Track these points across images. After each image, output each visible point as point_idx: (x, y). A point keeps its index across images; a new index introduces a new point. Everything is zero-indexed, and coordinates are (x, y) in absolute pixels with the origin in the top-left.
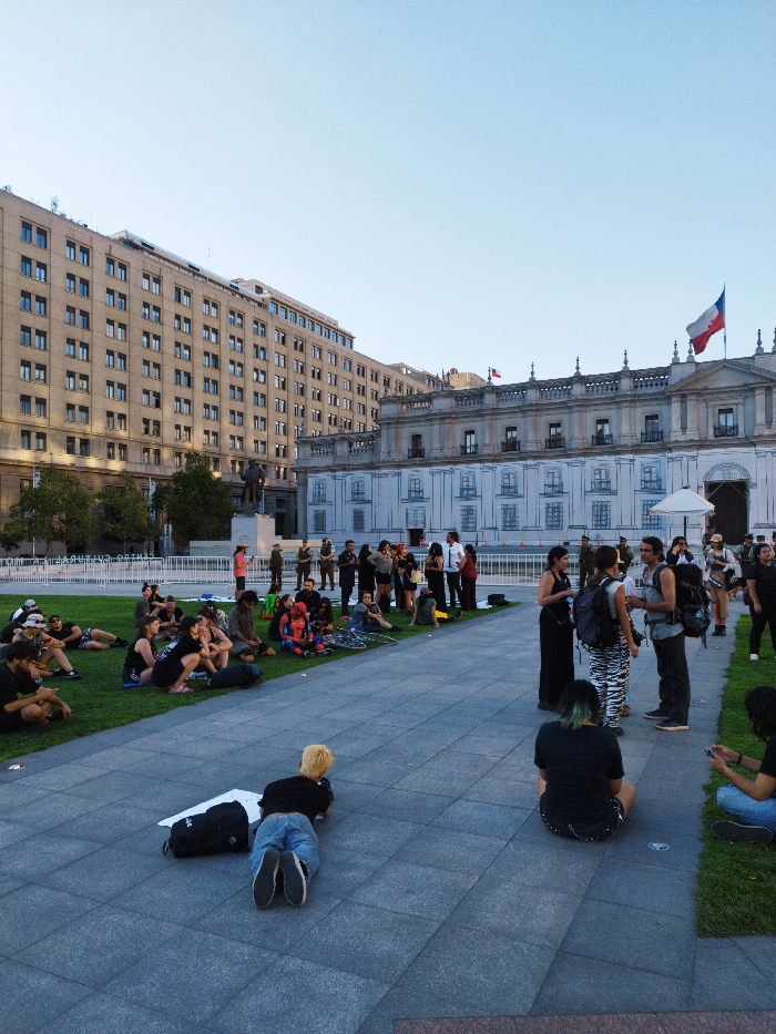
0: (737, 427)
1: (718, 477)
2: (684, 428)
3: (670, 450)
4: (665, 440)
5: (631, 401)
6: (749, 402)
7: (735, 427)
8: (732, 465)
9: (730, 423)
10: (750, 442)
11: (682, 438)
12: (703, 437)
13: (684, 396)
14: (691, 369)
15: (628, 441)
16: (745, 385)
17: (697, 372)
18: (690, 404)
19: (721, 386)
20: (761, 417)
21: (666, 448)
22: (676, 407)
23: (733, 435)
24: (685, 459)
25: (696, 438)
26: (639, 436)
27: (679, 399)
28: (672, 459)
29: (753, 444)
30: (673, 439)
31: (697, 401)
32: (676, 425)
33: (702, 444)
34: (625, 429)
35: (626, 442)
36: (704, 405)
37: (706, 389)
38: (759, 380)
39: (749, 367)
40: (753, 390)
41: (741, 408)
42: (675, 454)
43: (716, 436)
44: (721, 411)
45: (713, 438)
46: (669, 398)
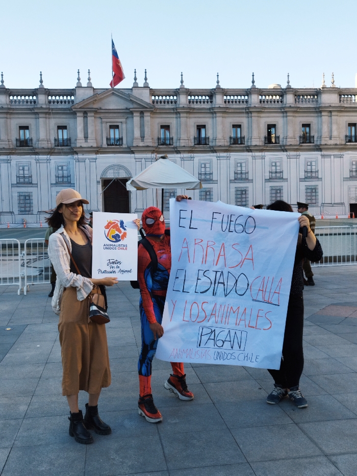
0: (122, 139)
1: (111, 175)
2: (86, 138)
3: (76, 153)
4: (73, 145)
5: (46, 113)
6: (129, 121)
7: (121, 139)
8: (120, 167)
9: (117, 136)
10: (130, 150)
11: (84, 145)
12: (99, 145)
13: (85, 113)
14: (90, 93)
15: (45, 145)
16: (127, 109)
17: (95, 95)
18: (90, 119)
19: (111, 108)
20: (137, 133)
21: (73, 152)
22: (80, 120)
23: (119, 145)
24: (87, 161)
25: (95, 145)
26: (53, 142)
27: (81, 114)
28: (78, 161)
29: (133, 152)
30: (78, 145)
31: (95, 117)
32: (80, 134)
33: (98, 150)
34: (42, 135)
35: (43, 146)
36: (99, 120)
37: (101, 109)
38: (135, 106)
39: (129, 95)
40: (132, 113)
41: (124, 126)
42: (80, 156)
43: (108, 145)
44: (111, 127)
45: (106, 146)
46: (74, 113)
